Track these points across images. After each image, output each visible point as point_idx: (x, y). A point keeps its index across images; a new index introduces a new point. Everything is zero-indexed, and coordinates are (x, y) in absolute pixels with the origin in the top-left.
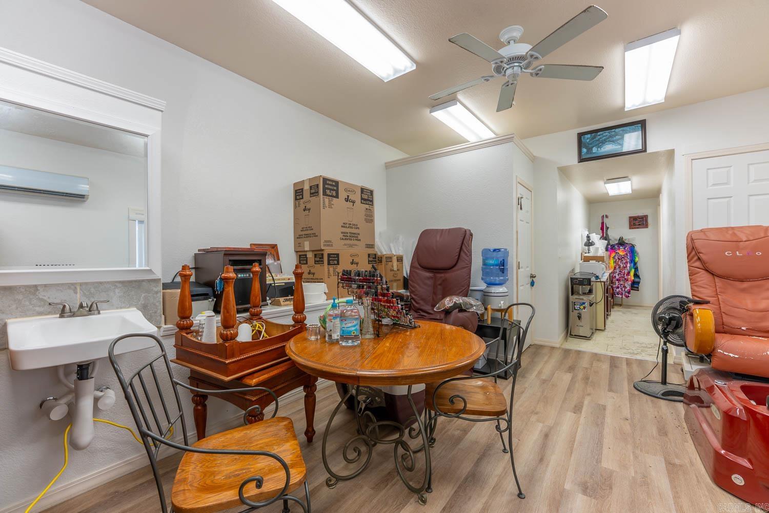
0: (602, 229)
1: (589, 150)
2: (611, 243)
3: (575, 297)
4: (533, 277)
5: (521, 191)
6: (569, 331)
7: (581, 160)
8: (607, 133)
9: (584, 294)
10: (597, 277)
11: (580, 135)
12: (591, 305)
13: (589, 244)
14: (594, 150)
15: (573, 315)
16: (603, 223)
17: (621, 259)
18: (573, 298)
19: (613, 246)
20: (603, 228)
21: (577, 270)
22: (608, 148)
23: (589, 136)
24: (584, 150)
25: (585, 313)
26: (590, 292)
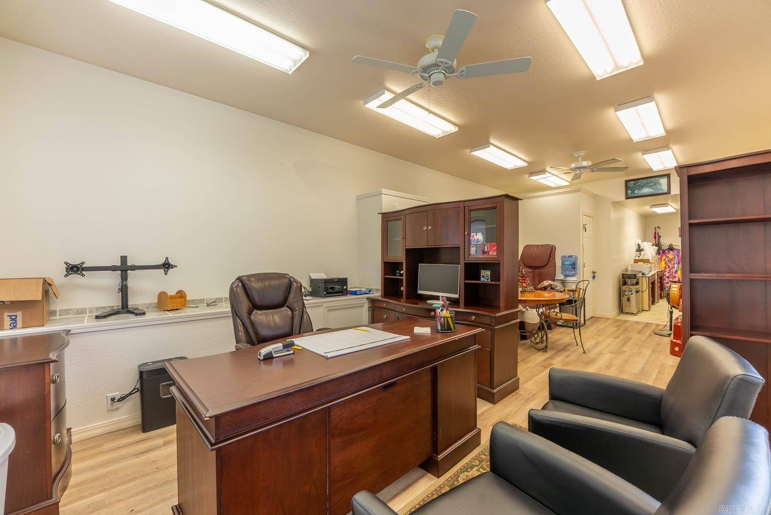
0: (655, 238)
1: (633, 191)
2: (664, 248)
3: (625, 286)
4: (594, 273)
5: (585, 220)
6: (621, 310)
7: (627, 198)
8: (644, 181)
9: (633, 285)
10: (643, 274)
11: (627, 182)
12: (637, 292)
13: (640, 250)
14: (636, 191)
15: (624, 299)
16: (655, 233)
17: (670, 261)
18: (624, 288)
19: (664, 251)
20: (657, 237)
21: (630, 269)
22: (646, 190)
23: (632, 182)
24: (629, 192)
25: (633, 298)
26: (637, 283)
